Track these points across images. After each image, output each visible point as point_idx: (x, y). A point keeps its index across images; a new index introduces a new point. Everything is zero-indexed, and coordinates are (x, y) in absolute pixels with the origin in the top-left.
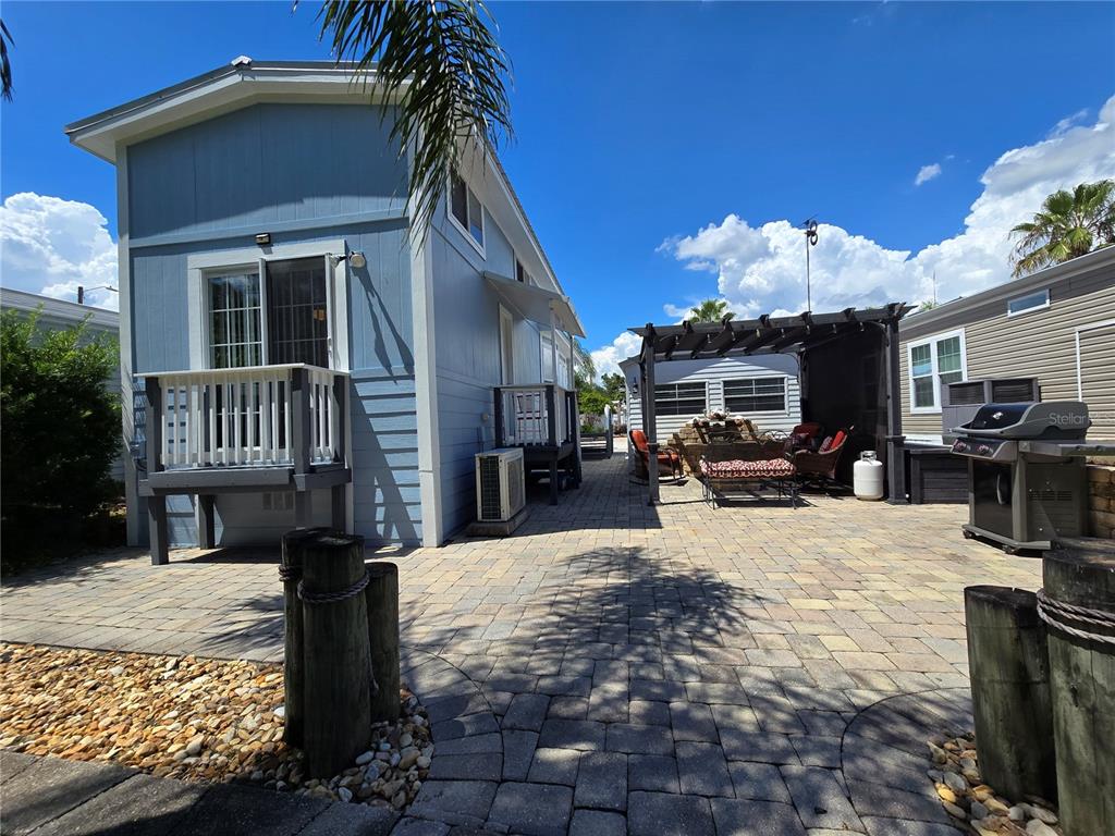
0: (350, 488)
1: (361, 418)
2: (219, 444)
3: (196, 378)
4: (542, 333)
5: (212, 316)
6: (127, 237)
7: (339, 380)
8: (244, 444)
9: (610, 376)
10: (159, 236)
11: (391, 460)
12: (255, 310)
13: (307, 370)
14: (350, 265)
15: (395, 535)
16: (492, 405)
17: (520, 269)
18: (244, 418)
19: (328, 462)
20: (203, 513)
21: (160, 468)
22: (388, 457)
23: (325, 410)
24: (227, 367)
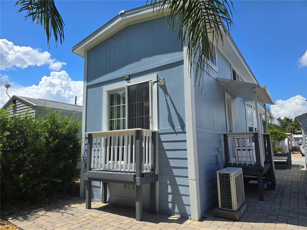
0: (158, 183)
1: (163, 151)
2: (110, 160)
3: (103, 134)
4: (246, 103)
5: (110, 108)
6: (86, 82)
7: (154, 133)
8: (118, 160)
9: (282, 118)
10: (95, 80)
11: (175, 172)
12: (124, 105)
13: (142, 131)
14: (159, 84)
15: (177, 210)
16: (223, 143)
17: (234, 73)
18: (118, 148)
19: (149, 171)
20: (103, 188)
21: (91, 169)
22: (174, 171)
23: (148, 146)
24: (114, 130)
